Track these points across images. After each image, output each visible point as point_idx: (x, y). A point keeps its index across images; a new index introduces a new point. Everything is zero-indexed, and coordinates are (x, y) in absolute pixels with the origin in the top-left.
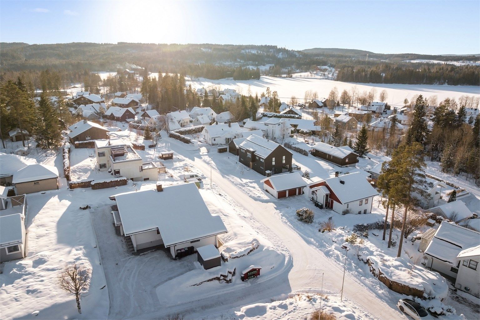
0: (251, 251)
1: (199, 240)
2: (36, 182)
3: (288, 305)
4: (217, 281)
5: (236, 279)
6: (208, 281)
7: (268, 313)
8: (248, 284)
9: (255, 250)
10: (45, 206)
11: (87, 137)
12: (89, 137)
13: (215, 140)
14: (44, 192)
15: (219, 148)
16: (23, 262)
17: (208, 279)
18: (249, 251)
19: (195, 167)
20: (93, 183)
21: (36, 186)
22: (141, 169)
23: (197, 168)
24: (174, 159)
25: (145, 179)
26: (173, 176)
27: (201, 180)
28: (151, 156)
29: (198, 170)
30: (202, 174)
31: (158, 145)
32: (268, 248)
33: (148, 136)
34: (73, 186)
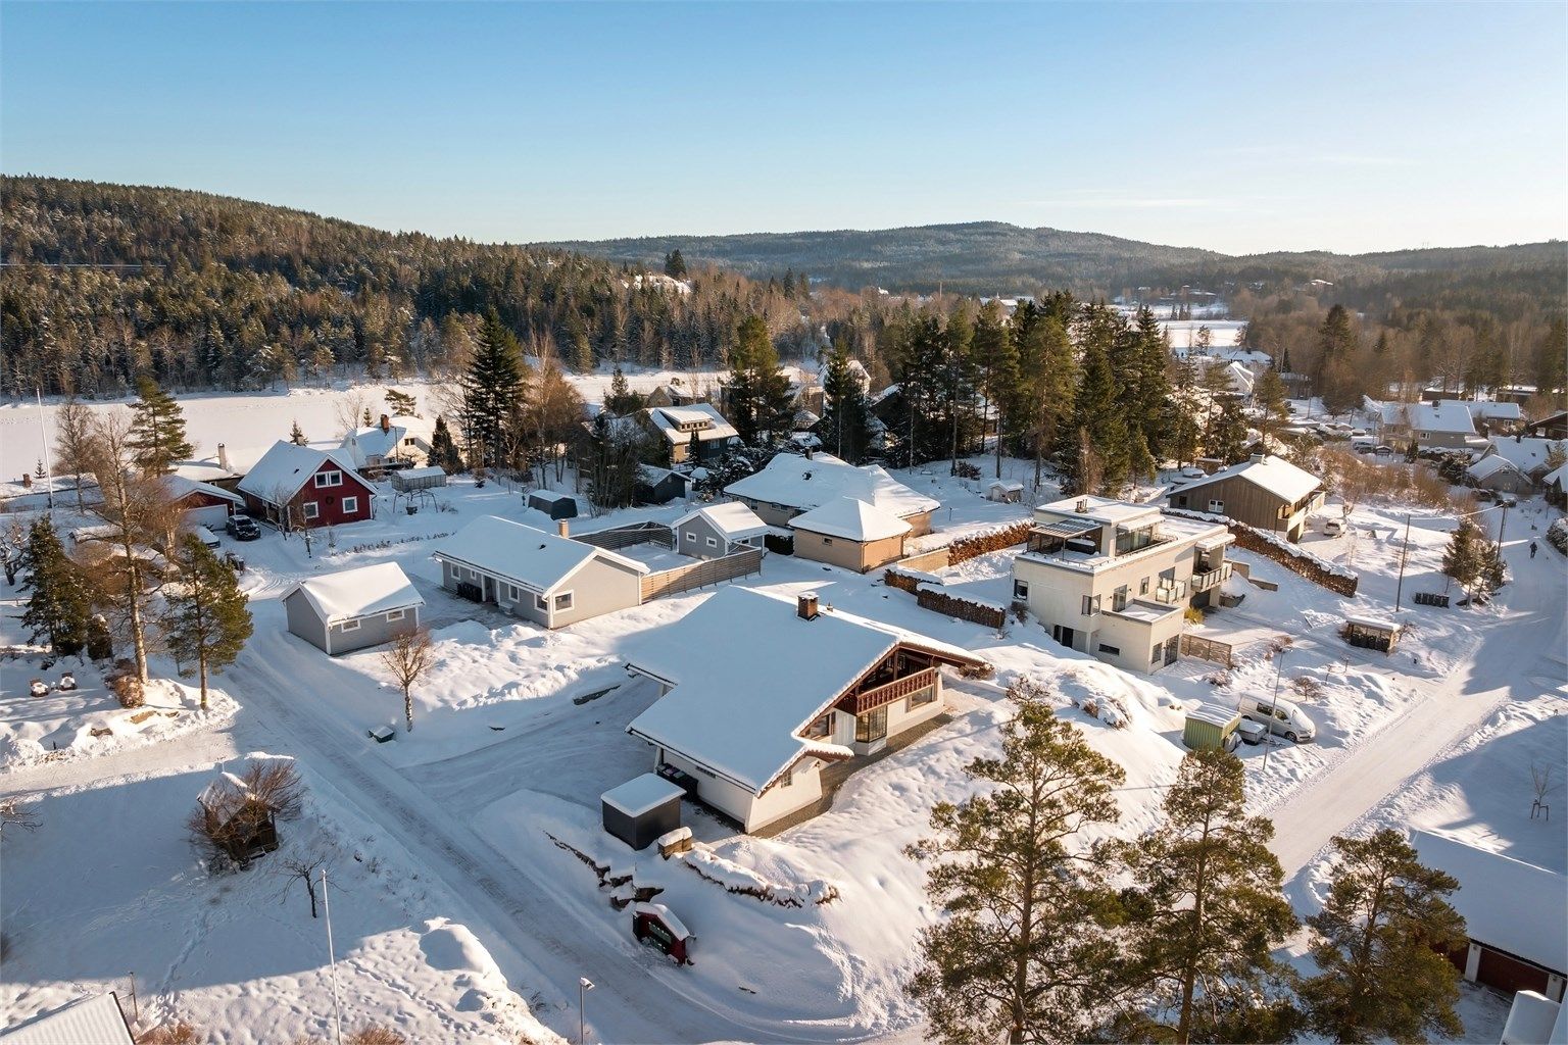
0: (749, 892)
1: (713, 776)
2: (828, 539)
3: (483, 1011)
4: (595, 879)
5: (629, 913)
6: (579, 855)
7: (438, 975)
8: (633, 950)
9: (766, 903)
11: (1213, 503)
12: (1220, 504)
14: (828, 566)
17: (585, 853)
18: (744, 885)
19: (1400, 708)
20: (920, 587)
21: (826, 547)
22: (1088, 606)
23: (1399, 712)
24: (1392, 658)
25: (1104, 648)
26: (1227, 683)
27: (1295, 741)
28: (1324, 618)
29: (1382, 719)
30: (1351, 730)
31: (1475, 607)
32: (827, 942)
33: (1458, 566)
34: (891, 579)
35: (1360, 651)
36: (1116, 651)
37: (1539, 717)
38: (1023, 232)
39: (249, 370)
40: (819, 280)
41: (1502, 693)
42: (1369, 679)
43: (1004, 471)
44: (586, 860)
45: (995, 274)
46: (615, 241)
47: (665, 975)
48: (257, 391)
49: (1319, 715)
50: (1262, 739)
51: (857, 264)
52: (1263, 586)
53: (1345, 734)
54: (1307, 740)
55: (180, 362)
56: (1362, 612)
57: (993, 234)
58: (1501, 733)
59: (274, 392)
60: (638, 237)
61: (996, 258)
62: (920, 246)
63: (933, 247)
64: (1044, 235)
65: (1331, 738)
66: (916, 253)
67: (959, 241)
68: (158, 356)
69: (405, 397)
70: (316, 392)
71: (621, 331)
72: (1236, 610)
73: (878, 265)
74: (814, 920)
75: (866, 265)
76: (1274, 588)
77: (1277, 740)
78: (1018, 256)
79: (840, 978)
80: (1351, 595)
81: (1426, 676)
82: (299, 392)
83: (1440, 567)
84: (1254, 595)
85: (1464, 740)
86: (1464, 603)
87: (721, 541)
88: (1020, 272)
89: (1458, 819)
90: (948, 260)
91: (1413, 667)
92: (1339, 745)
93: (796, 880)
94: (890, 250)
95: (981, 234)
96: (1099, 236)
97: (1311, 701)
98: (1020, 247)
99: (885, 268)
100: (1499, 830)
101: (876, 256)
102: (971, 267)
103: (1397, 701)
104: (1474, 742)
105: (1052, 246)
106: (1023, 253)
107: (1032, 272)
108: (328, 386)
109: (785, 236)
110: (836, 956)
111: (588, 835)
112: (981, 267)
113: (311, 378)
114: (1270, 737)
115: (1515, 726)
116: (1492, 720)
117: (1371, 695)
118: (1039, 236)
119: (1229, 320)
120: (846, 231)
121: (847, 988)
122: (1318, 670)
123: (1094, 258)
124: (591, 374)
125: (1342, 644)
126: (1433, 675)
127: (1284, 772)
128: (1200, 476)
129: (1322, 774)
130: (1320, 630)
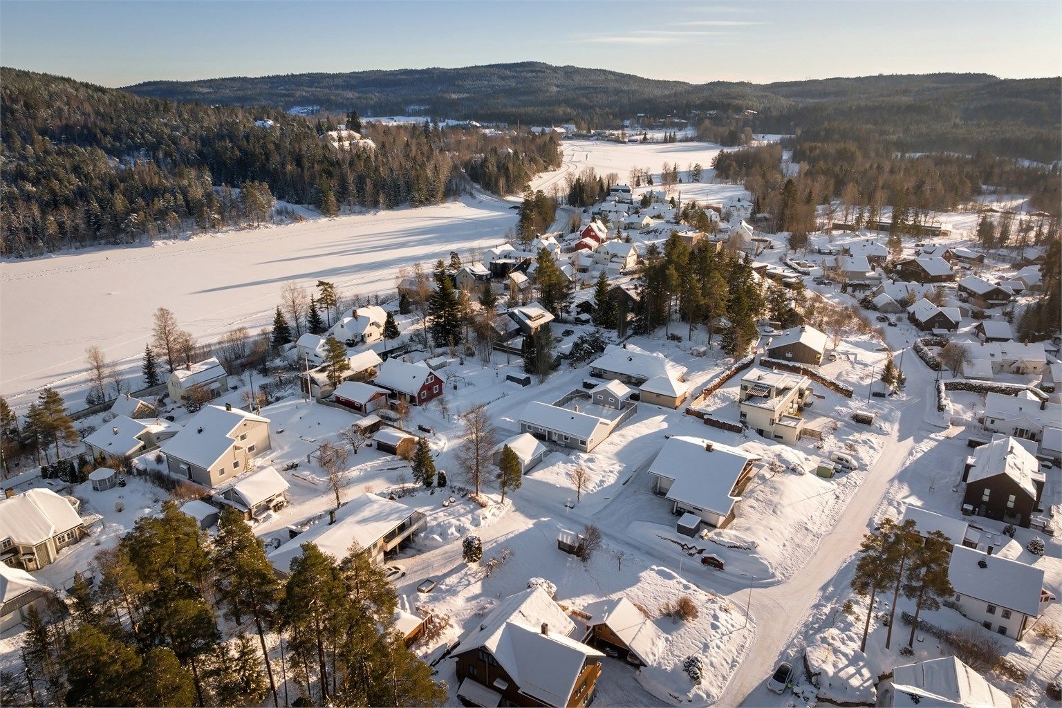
0: (735, 547)
1: (701, 510)
2: (658, 395)
4: (680, 548)
5: (698, 558)
8: (704, 568)
9: (741, 550)
10: (646, 421)
13: (993, 422)
15: (970, 438)
16: (582, 454)
17: (674, 540)
18: (732, 545)
19: (881, 451)
20: (706, 417)
21: (658, 399)
22: (772, 422)
23: (881, 453)
24: (872, 427)
25: (776, 436)
26: (822, 447)
27: (851, 469)
28: (844, 410)
29: (877, 457)
30: (868, 463)
31: (895, 395)
32: (761, 558)
33: (887, 377)
34: (688, 412)
35: (860, 425)
36: (782, 438)
37: (926, 450)
38: (556, 69)
39: (124, 230)
40: (423, 108)
41: (911, 439)
42: (869, 440)
43: (693, 338)
44: (676, 542)
45: (542, 104)
46: (269, 77)
47: (718, 573)
48: (129, 244)
49: (858, 459)
50: (841, 471)
51: (447, 96)
52: (819, 397)
53: (867, 465)
54: (856, 469)
55: (76, 229)
56: (857, 406)
57: (535, 71)
58: (915, 459)
59: (142, 245)
60: (285, 74)
61: (541, 90)
62: (488, 81)
63: (498, 82)
64: (569, 71)
65: (863, 467)
66: (486, 87)
67: (513, 77)
68: (61, 225)
69: (327, 284)
70: (170, 242)
71: (352, 187)
72: (810, 409)
73: (461, 96)
74: (756, 553)
75: (454, 96)
76: (824, 398)
77: (847, 470)
78: (555, 89)
79: (768, 568)
80: (850, 397)
81: (885, 435)
82: (159, 243)
83: (879, 377)
84: (817, 401)
85: (904, 463)
86: (890, 395)
87: (617, 400)
88: (559, 103)
89: (907, 494)
90: (511, 92)
91: (880, 432)
92: (866, 470)
93: (746, 542)
94: (468, 84)
95: (528, 72)
96: (604, 72)
97: (852, 453)
98: (555, 81)
99: (467, 99)
100: (920, 498)
101: (460, 89)
102: (524, 98)
103: (879, 448)
104: (908, 463)
105: (576, 80)
106: (557, 86)
107: (567, 102)
108: (176, 237)
109: (392, 73)
110: (765, 562)
111: (674, 535)
112: (532, 98)
113: (163, 232)
114: (844, 469)
115: (919, 455)
116: (911, 454)
117: (871, 447)
118: (566, 73)
119: (698, 141)
120: (434, 69)
121: (771, 571)
122: (850, 438)
123: (605, 91)
124: (337, 216)
125: (854, 423)
126: (886, 434)
127: (853, 483)
128: (772, 331)
129: (864, 483)
130: (845, 416)
